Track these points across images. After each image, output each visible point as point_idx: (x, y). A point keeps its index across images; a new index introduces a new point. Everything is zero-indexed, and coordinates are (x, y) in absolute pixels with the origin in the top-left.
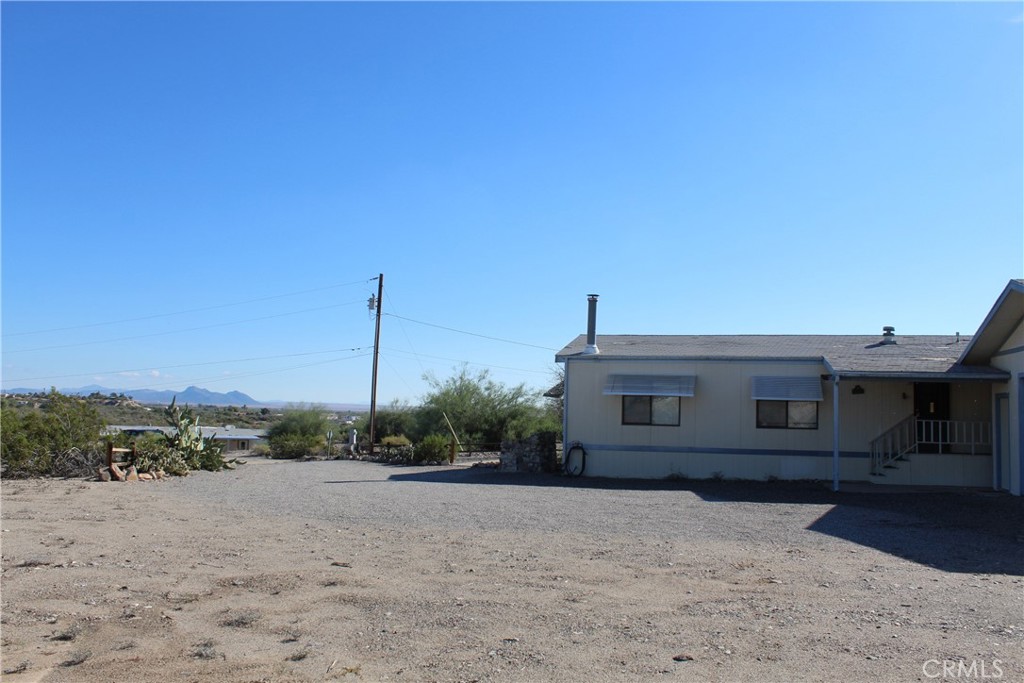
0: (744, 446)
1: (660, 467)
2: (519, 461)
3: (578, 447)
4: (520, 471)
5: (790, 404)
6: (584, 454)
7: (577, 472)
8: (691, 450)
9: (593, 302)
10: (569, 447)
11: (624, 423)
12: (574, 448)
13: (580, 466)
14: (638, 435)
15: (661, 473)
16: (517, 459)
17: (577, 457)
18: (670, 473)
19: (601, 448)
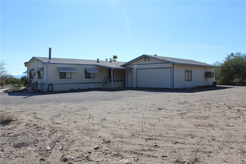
0: (83, 82)
1: (68, 88)
2: (33, 89)
3: (51, 84)
4: (33, 91)
5: (91, 74)
6: (53, 86)
7: (51, 90)
8: (74, 84)
9: (50, 50)
10: (49, 85)
11: (60, 78)
12: (50, 85)
13: (51, 89)
14: (63, 81)
15: (69, 89)
16: (32, 89)
17: (51, 87)
18: (71, 89)
19: (56, 84)
